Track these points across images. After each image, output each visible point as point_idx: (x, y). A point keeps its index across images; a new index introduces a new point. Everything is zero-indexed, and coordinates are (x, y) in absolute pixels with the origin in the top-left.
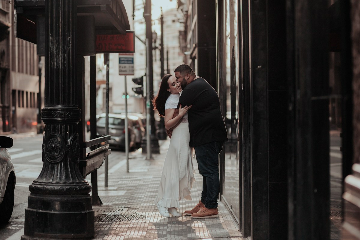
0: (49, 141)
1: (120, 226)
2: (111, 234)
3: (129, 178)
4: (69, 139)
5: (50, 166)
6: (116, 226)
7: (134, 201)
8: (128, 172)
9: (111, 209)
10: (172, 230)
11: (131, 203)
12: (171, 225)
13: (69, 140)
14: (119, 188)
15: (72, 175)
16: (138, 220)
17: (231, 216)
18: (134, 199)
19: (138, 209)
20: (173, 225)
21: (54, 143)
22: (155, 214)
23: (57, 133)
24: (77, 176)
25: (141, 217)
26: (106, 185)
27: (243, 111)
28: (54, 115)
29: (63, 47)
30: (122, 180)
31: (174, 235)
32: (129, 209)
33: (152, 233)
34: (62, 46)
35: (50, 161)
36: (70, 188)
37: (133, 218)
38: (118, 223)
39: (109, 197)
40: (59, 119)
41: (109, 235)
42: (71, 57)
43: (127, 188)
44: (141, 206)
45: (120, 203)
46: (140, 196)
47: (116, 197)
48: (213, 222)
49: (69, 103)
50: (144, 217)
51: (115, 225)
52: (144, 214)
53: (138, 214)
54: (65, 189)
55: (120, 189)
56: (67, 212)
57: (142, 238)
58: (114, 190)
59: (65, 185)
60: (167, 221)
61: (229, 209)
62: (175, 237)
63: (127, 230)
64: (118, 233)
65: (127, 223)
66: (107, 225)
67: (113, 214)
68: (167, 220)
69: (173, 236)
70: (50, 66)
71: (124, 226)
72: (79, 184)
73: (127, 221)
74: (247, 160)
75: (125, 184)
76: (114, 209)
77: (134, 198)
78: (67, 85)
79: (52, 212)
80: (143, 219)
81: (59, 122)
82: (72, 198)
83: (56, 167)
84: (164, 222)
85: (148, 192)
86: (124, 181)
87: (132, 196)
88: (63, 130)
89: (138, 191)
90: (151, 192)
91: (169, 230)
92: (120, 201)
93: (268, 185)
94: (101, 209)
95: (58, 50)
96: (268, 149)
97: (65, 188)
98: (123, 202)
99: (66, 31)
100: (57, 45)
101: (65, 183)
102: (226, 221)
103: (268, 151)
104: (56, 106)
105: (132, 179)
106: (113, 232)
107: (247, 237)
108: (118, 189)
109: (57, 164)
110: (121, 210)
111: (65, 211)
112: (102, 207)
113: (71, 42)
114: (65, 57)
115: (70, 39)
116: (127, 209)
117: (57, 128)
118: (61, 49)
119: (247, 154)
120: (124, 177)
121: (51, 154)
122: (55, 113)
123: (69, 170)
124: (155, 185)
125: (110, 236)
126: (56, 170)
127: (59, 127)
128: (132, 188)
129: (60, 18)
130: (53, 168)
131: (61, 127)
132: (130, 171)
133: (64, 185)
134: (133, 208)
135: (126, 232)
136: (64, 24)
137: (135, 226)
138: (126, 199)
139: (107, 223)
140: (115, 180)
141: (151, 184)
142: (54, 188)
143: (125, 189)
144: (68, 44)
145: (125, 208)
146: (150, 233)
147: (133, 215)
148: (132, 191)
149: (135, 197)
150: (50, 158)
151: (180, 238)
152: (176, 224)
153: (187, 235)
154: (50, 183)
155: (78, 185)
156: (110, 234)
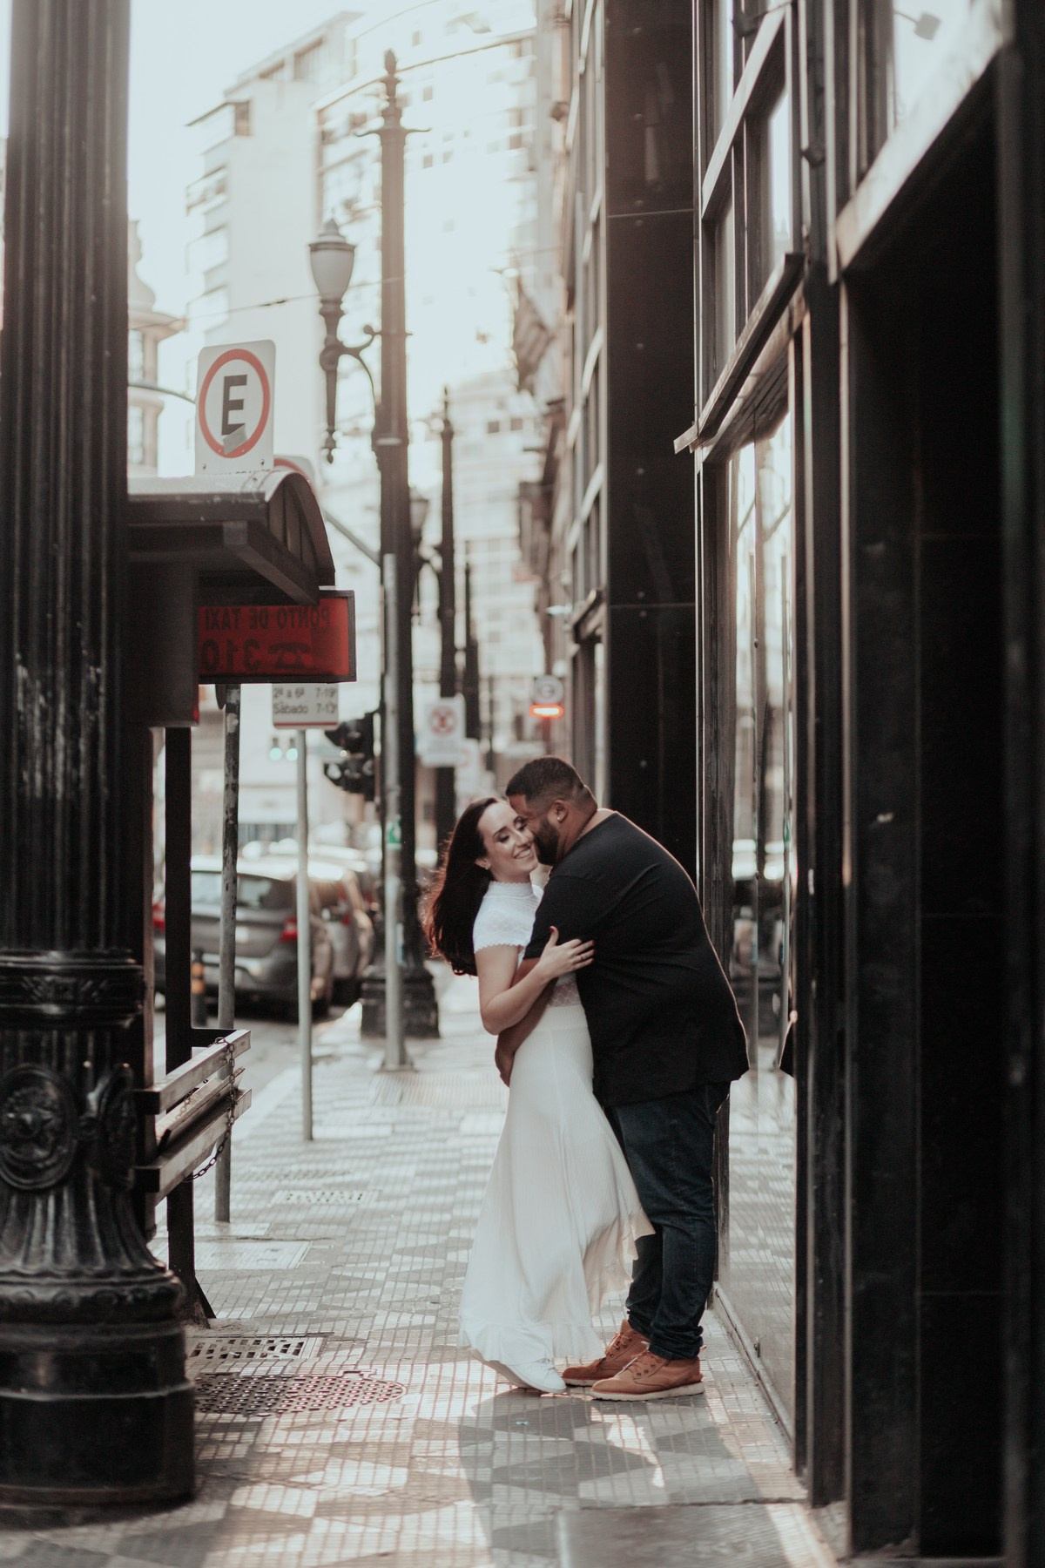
0: (12, 1100)
1: (295, 1438)
2: (260, 1479)
3: (317, 1174)
4: (93, 1090)
5: (14, 1201)
6: (280, 1437)
7: (344, 1300)
8: (311, 1138)
9: (251, 1341)
10: (514, 1460)
11: (333, 1313)
12: (509, 1437)
13: (92, 1097)
14: (276, 1226)
15: (103, 1239)
16: (370, 1406)
17: (756, 1394)
18: (346, 1291)
19: (365, 1342)
20: (517, 1437)
21: (33, 1108)
22: (440, 1377)
23: (44, 1065)
24: (124, 1245)
25: (378, 1390)
26: (223, 1215)
27: (814, 984)
28: (31, 992)
29: (72, 709)
30: (285, 1182)
31: (522, 1485)
32: (324, 1343)
33: (433, 1475)
34: (66, 708)
35: (17, 1182)
36: (95, 1297)
37: (346, 1392)
38: (286, 1419)
39: (238, 1275)
40: (54, 1009)
41: (254, 1483)
42: (101, 753)
43: (313, 1230)
44: (375, 1328)
45: (287, 1308)
46: (369, 1275)
47: (266, 1279)
48: (681, 1418)
49: (93, 940)
50: (394, 1391)
51: (278, 1433)
52: (390, 1374)
53: (366, 1376)
54: (76, 1302)
55: (280, 1233)
56: (86, 1393)
57: (393, 1499)
58: (256, 1239)
59: (78, 1285)
60: (491, 1415)
61: (745, 1355)
62: (527, 1496)
63: (327, 1460)
64: (292, 1474)
65: (323, 1424)
66: (241, 1428)
67: (262, 1371)
68: (492, 1409)
69: (518, 1493)
70: (19, 787)
71: (312, 1436)
72: (132, 1279)
73: (322, 1411)
74: (829, 1189)
75: (299, 1208)
76: (264, 1341)
77: (344, 1284)
78: (85, 866)
79: (24, 1395)
80: (390, 1399)
81: (53, 1020)
82: (105, 1338)
83: (39, 1206)
84: (478, 1418)
85: (402, 1252)
86: (295, 1188)
87: (336, 1272)
88: (68, 1053)
89: (358, 1248)
90: (412, 1252)
91: (499, 1460)
92: (286, 1300)
93: (918, 1303)
94: (208, 1344)
95: (49, 724)
96: (919, 1155)
97: (76, 1295)
98: (300, 1306)
99: (83, 643)
100: (46, 700)
101: (74, 1274)
102: (736, 1419)
103: (919, 1167)
104: (39, 954)
105: (329, 1180)
106: (268, 1468)
107: (825, 1503)
108: (271, 1236)
109: (43, 1193)
110: (292, 1349)
111: (77, 1390)
112: (211, 1331)
113: (102, 689)
114: (78, 751)
115: (98, 676)
116: (319, 1340)
117: (43, 1044)
118: (61, 720)
119: (831, 1159)
120: (295, 1168)
121: (19, 1152)
122: (37, 984)
123: (93, 1218)
124: (427, 1217)
125: (260, 1489)
126: (38, 1217)
127: (50, 1043)
128: (332, 1230)
129: (61, 589)
130: (25, 1212)
131: (61, 1042)
132: (318, 1132)
133: (71, 1285)
134: (342, 1339)
135: (323, 1469)
136: (75, 615)
137: (358, 1436)
138: (311, 1287)
139: (240, 1419)
140: (254, 1185)
141: (413, 1209)
142: (32, 1295)
143: (300, 1235)
144: (90, 699)
145: (307, 1335)
146: (423, 1476)
147: (348, 1376)
148: (333, 1244)
149: (349, 1279)
150: (14, 1170)
151: (548, 1502)
152: (529, 1428)
153: (575, 1485)
154: (14, 1273)
155: (129, 1284)
156: (258, 1475)
